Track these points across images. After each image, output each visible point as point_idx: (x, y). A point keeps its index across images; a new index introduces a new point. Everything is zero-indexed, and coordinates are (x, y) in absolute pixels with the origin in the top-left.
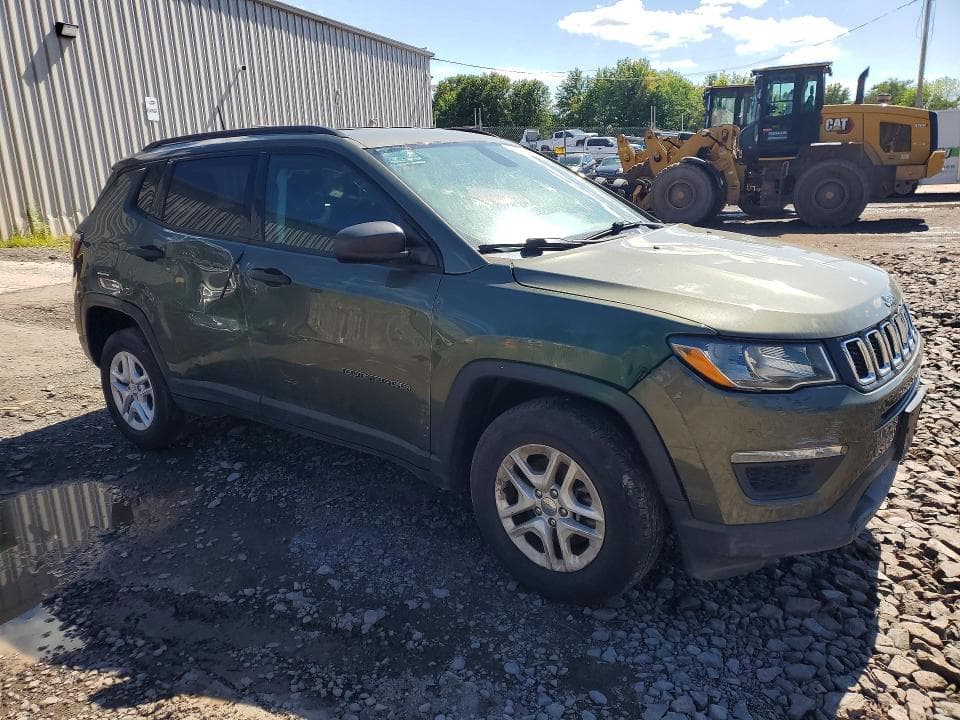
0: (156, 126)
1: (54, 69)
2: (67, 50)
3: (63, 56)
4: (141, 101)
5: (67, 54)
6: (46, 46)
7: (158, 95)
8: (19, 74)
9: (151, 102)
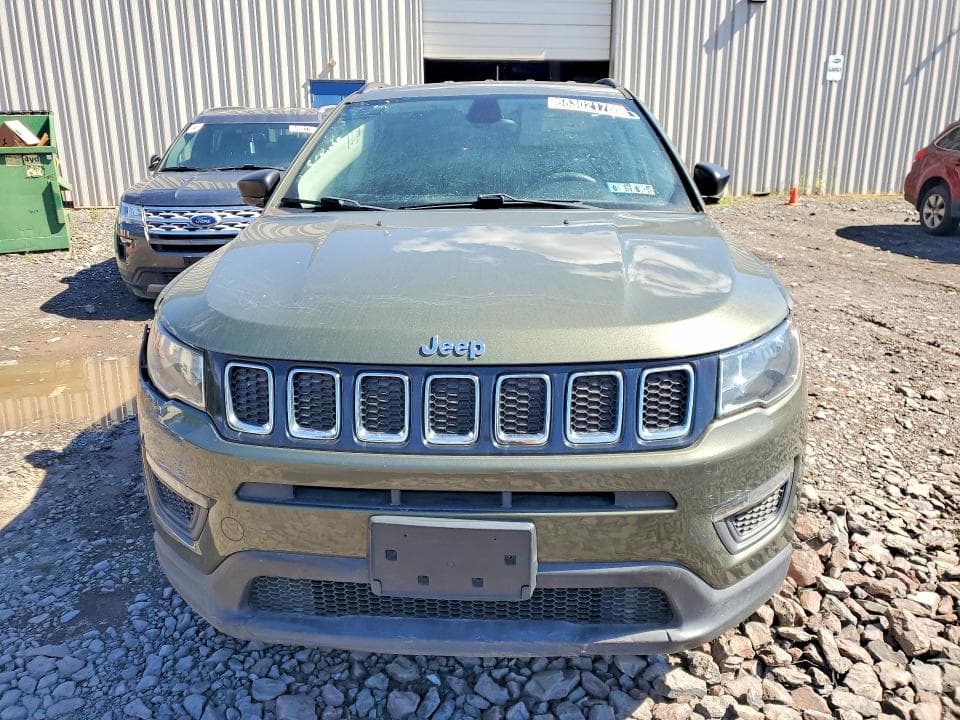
0: (835, 87)
1: (737, 36)
2: (755, 16)
3: (748, 22)
4: (823, 60)
5: (753, 21)
6: (734, 16)
7: (846, 52)
8: (701, 42)
9: (836, 61)
